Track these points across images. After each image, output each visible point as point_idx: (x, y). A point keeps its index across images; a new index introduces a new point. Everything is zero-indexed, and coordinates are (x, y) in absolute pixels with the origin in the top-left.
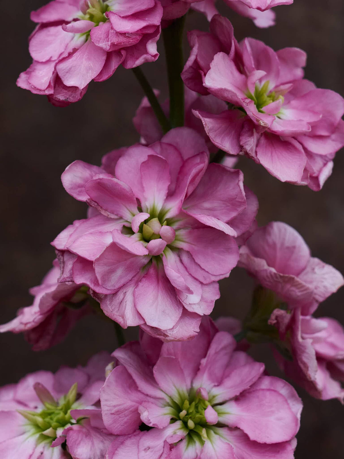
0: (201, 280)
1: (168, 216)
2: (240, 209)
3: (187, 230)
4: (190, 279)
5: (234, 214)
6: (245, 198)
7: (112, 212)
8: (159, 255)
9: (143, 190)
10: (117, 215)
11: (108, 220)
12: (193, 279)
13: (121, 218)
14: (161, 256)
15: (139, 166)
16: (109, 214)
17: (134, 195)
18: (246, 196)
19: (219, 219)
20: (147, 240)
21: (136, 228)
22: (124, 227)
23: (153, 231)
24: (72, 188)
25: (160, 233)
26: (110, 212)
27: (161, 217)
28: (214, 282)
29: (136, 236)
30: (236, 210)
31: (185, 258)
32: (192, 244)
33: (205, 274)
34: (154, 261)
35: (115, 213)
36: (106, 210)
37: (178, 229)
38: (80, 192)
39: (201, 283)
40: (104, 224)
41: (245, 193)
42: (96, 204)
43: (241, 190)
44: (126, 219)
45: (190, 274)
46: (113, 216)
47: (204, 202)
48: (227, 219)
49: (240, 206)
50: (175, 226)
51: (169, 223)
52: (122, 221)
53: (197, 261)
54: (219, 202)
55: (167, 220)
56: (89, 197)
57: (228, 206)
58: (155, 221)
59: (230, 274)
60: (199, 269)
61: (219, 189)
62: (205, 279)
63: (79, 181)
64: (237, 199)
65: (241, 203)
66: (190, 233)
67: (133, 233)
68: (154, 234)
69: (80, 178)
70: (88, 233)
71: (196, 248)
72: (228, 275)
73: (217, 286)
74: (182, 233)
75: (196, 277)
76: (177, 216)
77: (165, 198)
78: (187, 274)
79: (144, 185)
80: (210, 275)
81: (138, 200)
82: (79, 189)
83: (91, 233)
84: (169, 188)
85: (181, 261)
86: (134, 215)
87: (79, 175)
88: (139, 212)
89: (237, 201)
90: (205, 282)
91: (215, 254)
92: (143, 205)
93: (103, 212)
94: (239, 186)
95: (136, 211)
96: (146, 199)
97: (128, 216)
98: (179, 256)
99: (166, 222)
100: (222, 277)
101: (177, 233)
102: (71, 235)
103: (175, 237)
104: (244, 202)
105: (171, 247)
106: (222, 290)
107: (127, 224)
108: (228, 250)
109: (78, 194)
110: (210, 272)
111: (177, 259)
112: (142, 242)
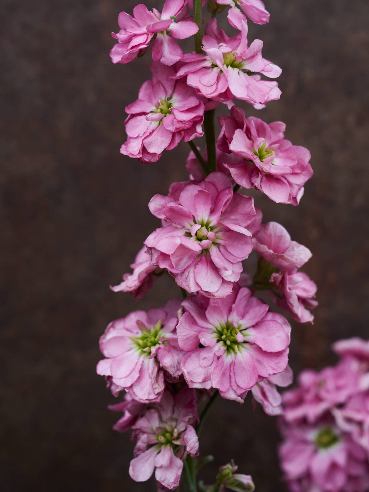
0: (232, 261)
1: (211, 225)
2: (253, 219)
3: (222, 232)
4: (225, 261)
5: (249, 222)
6: (256, 213)
7: (179, 224)
8: (207, 249)
9: (196, 210)
10: (181, 226)
11: (176, 228)
12: (227, 261)
13: (184, 227)
14: (208, 249)
15: (193, 197)
16: (177, 225)
17: (191, 214)
18: (256, 212)
19: (240, 226)
20: (200, 240)
21: (193, 233)
22: (186, 232)
23: (203, 235)
24: (155, 211)
25: (208, 236)
26: (178, 224)
27: (207, 226)
28: (239, 262)
29: (194, 238)
30: (250, 219)
31: (222, 249)
32: (225, 240)
33: (234, 258)
34: (204, 252)
35: (181, 225)
36: (175, 223)
37: (217, 232)
38: (160, 213)
39: (232, 263)
40: (174, 231)
41: (256, 210)
42: (169, 220)
43: (253, 209)
44: (187, 228)
45: (226, 258)
46: (179, 227)
47: (231, 215)
48: (245, 225)
49: (252, 217)
50: (215, 230)
51: (212, 229)
52: (184, 229)
53: (229, 250)
54: (241, 215)
55: (210, 227)
56: (165, 217)
57: (246, 217)
58: (204, 228)
59: (248, 257)
60: (230, 255)
61: (239, 207)
62: (234, 260)
63: (158, 207)
64: (250, 214)
65: (253, 216)
66: (224, 234)
67: (192, 236)
68: (203, 236)
69: (160, 205)
70: (165, 237)
71: (228, 243)
72: (247, 257)
73: (241, 264)
74: (220, 234)
75: (229, 259)
76: (216, 225)
77: (209, 214)
78: (224, 258)
79: (197, 208)
80: (237, 258)
81: (193, 217)
82: (159, 211)
83: (167, 237)
84: (211, 209)
85: (220, 251)
86: (192, 226)
87: (159, 203)
88: (194, 224)
89: (251, 215)
90: (234, 262)
91: (239, 246)
92: (196, 219)
93: (174, 225)
94: (252, 206)
95: (193, 223)
96: (198, 216)
97: (188, 226)
98: (218, 248)
99: (210, 228)
100: (244, 259)
101: (217, 235)
102: (155, 238)
103: (216, 237)
104: (255, 216)
105: (214, 243)
106: (244, 266)
107: (188, 231)
108: (247, 243)
109: (159, 215)
110: (236, 256)
111: (218, 250)
112: (197, 241)
